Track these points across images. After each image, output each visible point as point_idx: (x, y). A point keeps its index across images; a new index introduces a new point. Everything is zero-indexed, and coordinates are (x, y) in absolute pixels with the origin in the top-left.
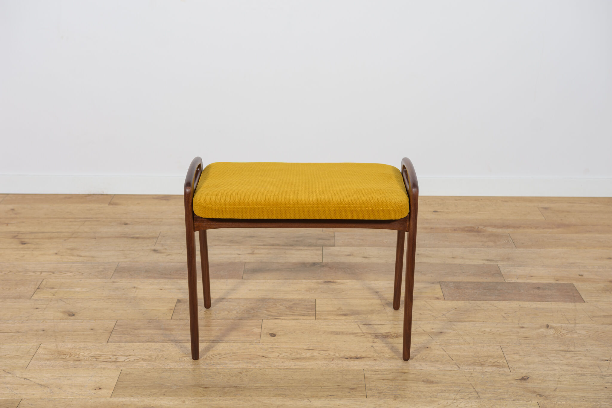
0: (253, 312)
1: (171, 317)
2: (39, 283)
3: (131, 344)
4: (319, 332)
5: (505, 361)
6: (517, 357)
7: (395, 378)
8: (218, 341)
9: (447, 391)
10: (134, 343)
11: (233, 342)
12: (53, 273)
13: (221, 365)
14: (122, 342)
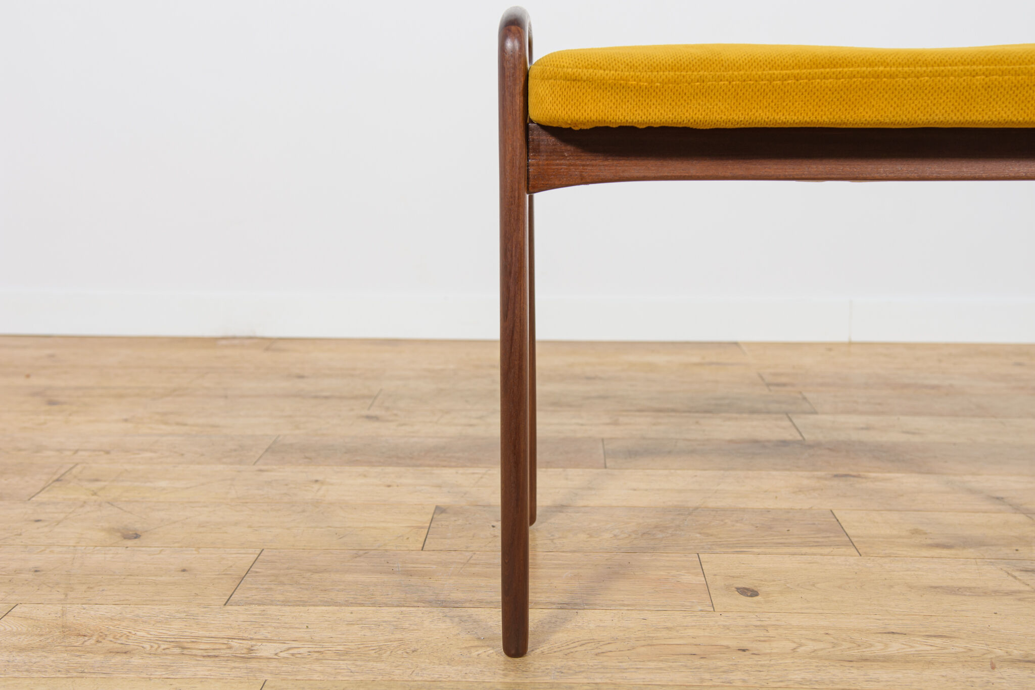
0: (660, 535)
1: (422, 545)
2: (63, 471)
3: (300, 608)
4: (891, 586)
11: (626, 608)
12: (108, 452)
14: (272, 603)
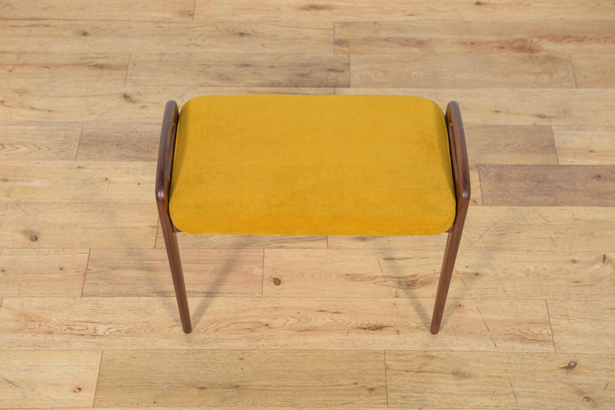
1: (154, 244)
3: (110, 299)
4: (332, 275)
5: (550, 332)
6: (564, 323)
7: (420, 368)
8: (212, 293)
9: (480, 393)
10: (114, 298)
11: (230, 296)
12: (3, 147)
13: (218, 344)
14: (99, 295)
